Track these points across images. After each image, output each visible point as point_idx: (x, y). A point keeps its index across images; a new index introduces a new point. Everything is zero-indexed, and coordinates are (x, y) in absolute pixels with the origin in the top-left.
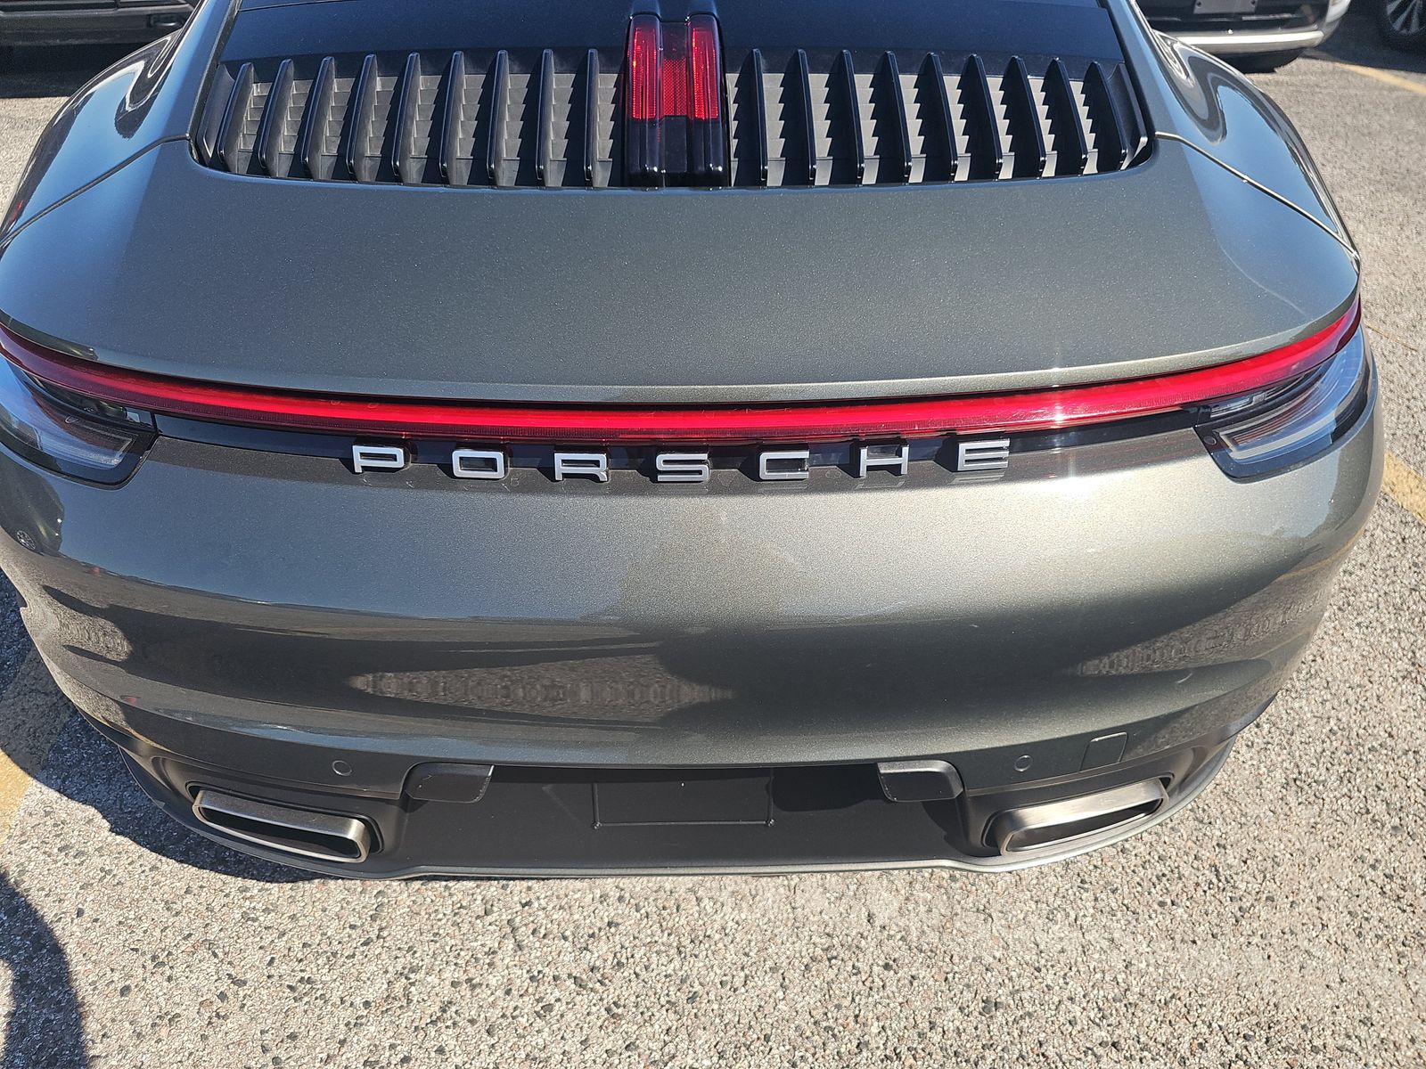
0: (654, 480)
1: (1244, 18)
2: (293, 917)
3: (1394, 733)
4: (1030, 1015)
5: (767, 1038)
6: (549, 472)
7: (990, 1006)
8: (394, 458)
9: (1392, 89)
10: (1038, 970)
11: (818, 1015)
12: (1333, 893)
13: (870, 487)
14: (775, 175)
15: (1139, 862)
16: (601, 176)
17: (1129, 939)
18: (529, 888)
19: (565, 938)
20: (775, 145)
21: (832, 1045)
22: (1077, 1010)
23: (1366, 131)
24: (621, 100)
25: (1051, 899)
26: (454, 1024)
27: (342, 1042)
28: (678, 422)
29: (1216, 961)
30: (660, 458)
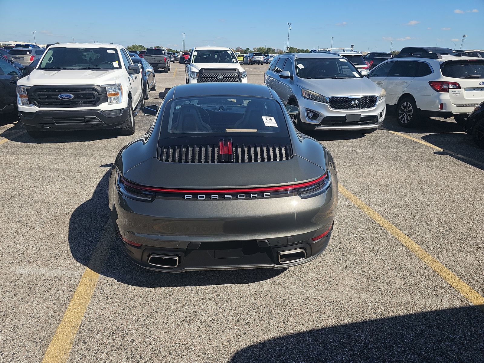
0: (225, 199)
1: (358, 122)
2: (156, 293)
3: (366, 260)
4: (291, 301)
5: (244, 305)
6: (211, 198)
7: (284, 300)
8: (190, 197)
9: (400, 136)
10: (293, 295)
11: (253, 302)
12: (349, 284)
13: (253, 199)
14: (240, 161)
15: (314, 280)
16: (216, 162)
17: (310, 290)
18: (200, 287)
19: (207, 294)
20: (240, 157)
21: (256, 306)
22: (300, 300)
23: (390, 147)
24: (219, 151)
25: (297, 285)
26: (188, 305)
27: (168, 309)
28: (227, 191)
29: (326, 293)
30: (225, 196)
